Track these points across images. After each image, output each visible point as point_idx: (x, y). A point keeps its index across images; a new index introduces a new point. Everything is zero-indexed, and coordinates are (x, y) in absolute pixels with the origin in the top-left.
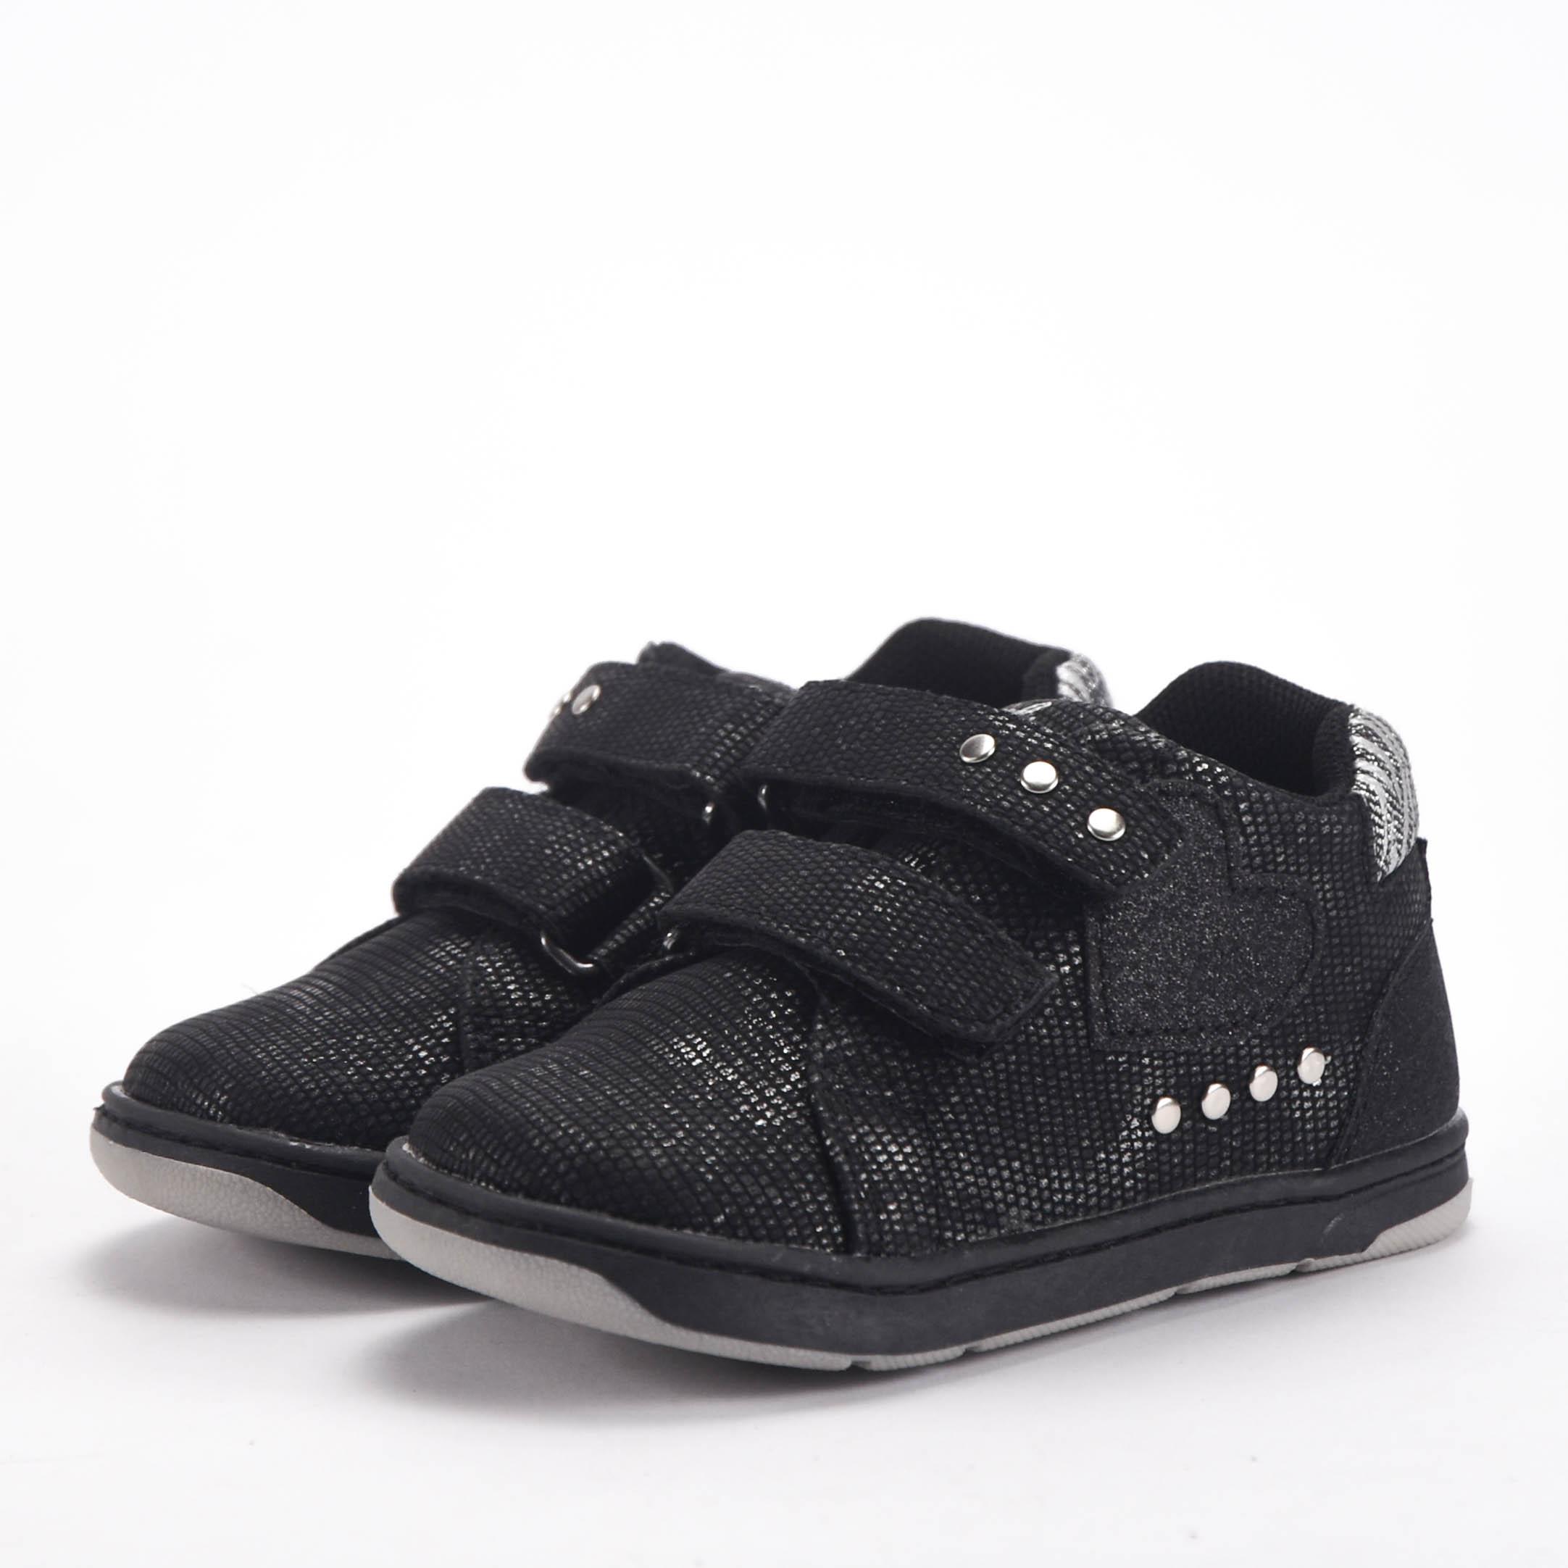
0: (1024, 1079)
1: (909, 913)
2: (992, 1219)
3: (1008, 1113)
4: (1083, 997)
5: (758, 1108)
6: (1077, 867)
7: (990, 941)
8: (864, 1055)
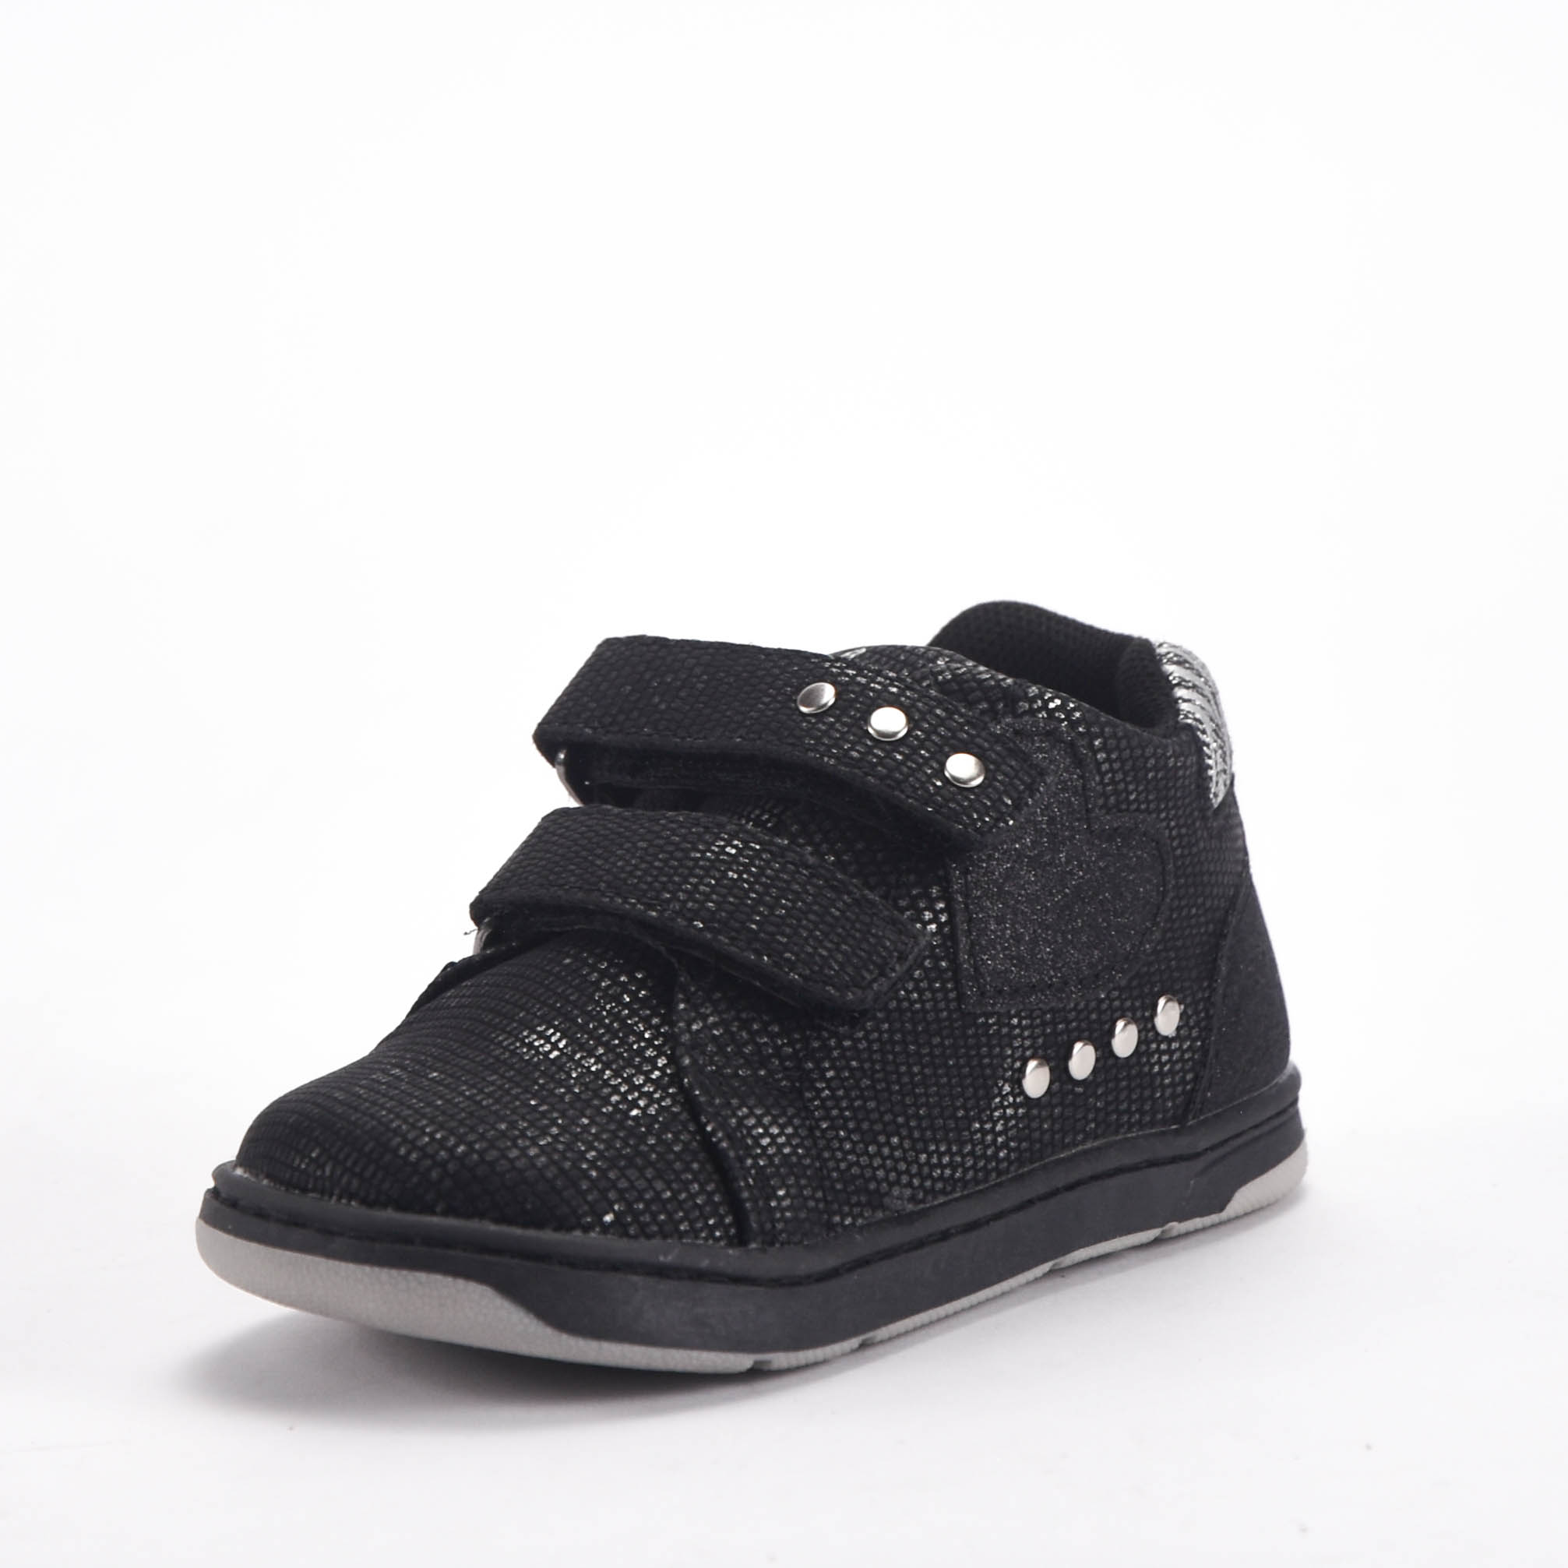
0: (897, 1049)
1: (768, 877)
2: (876, 1201)
3: (883, 1085)
4: (952, 956)
5: (630, 1098)
6: (939, 817)
7: (857, 902)
8: (732, 1034)
